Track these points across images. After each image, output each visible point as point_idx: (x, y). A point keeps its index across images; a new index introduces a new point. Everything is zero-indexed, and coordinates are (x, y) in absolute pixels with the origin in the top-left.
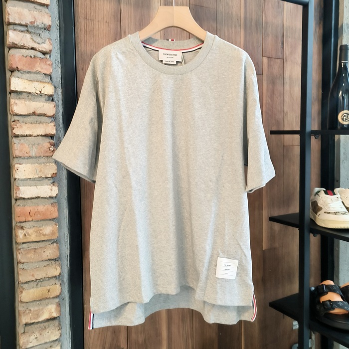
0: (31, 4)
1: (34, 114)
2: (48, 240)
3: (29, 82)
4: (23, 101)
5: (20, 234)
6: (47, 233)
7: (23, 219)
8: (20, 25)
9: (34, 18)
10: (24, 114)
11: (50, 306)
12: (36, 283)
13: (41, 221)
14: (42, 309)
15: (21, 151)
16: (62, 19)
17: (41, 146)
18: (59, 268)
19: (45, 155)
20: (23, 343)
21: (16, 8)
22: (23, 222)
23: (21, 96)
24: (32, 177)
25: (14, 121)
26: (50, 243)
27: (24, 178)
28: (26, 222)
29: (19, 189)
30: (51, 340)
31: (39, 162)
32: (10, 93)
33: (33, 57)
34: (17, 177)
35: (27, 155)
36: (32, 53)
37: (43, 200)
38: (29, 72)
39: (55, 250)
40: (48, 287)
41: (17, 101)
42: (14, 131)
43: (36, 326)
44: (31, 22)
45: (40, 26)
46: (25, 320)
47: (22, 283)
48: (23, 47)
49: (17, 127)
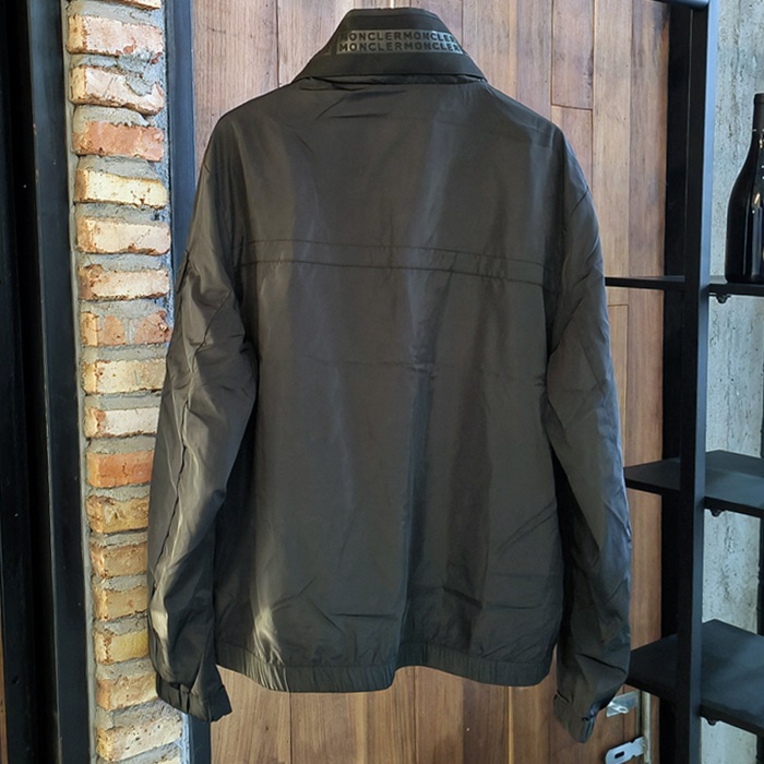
0: (124, 7)
1: (131, 250)
3: (121, 181)
4: (108, 223)
7: (111, 481)
8: (106, 55)
9: (133, 38)
10: (112, 251)
13: (144, 484)
14: (148, 676)
15: (108, 333)
17: (144, 322)
19: (153, 340)
20: (114, 749)
22: (111, 488)
23: (102, 211)
24: (126, 391)
25: (87, 267)
27: (114, 391)
28: (115, 487)
29: (105, 416)
30: (164, 743)
31: (140, 356)
32: (75, 204)
33: (130, 124)
34: (99, 389)
35: (118, 341)
36: (126, 116)
38: (122, 159)
41: (100, 224)
42: (94, 290)
43: (134, 713)
44: (126, 49)
45: (142, 57)
46: (117, 700)
47: (110, 621)
48: (110, 104)
49: (100, 281)
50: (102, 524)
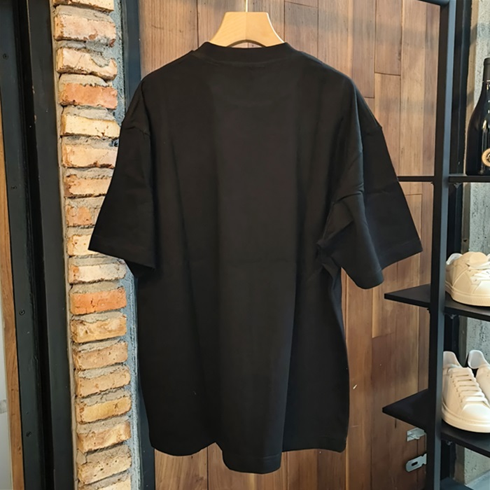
0: (90, 10)
1: (95, 165)
2: (114, 338)
3: (89, 121)
4: (81, 148)
5: (80, 330)
6: (114, 329)
7: (83, 311)
8: (77, 40)
9: (95, 30)
10: (83, 166)
11: (118, 427)
12: (100, 396)
13: (106, 312)
14: (109, 430)
15: (80, 217)
16: (126, 29)
18: (127, 375)
20: (87, 476)
21: (72, 17)
22: (84, 315)
23: (77, 141)
25: (69, 177)
26: (116, 341)
27: (85, 254)
28: (86, 314)
29: (78, 270)
30: (120, 471)
32: (61, 137)
33: (94, 85)
35: (88, 222)
36: (91, 80)
37: (106, 283)
38: (89, 107)
39: (122, 350)
40: (116, 402)
41: (75, 149)
42: (71, 190)
43: (100, 453)
44: (90, 36)
45: (102, 41)
46: (88, 446)
47: (83, 398)
48: (80, 72)
49: (75, 185)
50: (78, 338)
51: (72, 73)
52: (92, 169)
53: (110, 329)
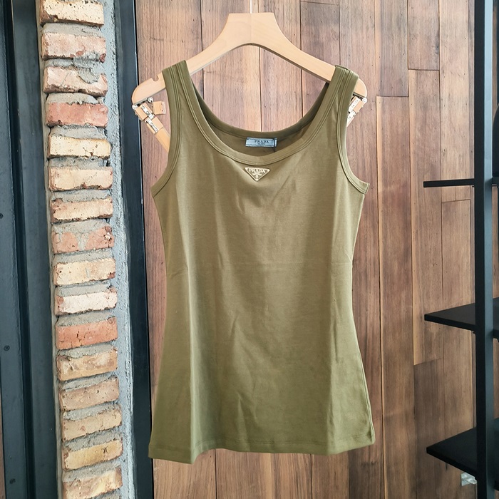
0: (78, 26)
1: (83, 187)
2: (104, 374)
3: (75, 142)
4: (67, 170)
5: (64, 367)
6: (102, 364)
7: (68, 345)
8: (63, 58)
10: (69, 189)
12: (87, 440)
13: (96, 344)
14: (96, 478)
15: (65, 244)
16: (120, 43)
17: (92, 235)
18: (118, 415)
19: (99, 247)
21: (58, 35)
22: (69, 349)
23: (64, 163)
24: (80, 282)
25: (55, 201)
26: (107, 378)
27: (70, 283)
28: (72, 348)
29: (63, 300)
31: (90, 258)
32: (48, 159)
33: (81, 103)
34: (59, 283)
35: (74, 249)
36: (79, 97)
37: (98, 313)
38: (76, 127)
39: (113, 388)
40: (104, 446)
41: (59, 171)
42: (55, 216)
44: (78, 53)
45: (90, 57)
46: (72, 496)
47: (68, 441)
48: (67, 91)
49: (60, 209)
50: (61, 375)
51: (59, 92)
52: (79, 191)
53: (98, 364)
